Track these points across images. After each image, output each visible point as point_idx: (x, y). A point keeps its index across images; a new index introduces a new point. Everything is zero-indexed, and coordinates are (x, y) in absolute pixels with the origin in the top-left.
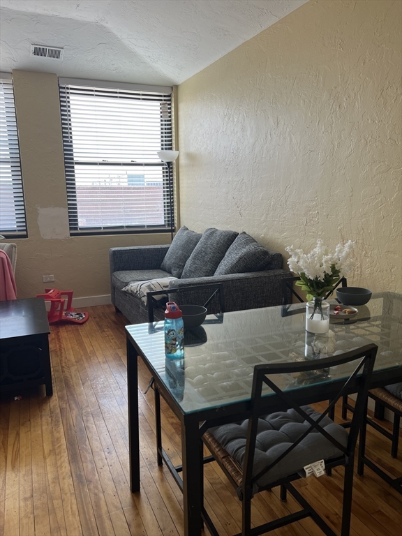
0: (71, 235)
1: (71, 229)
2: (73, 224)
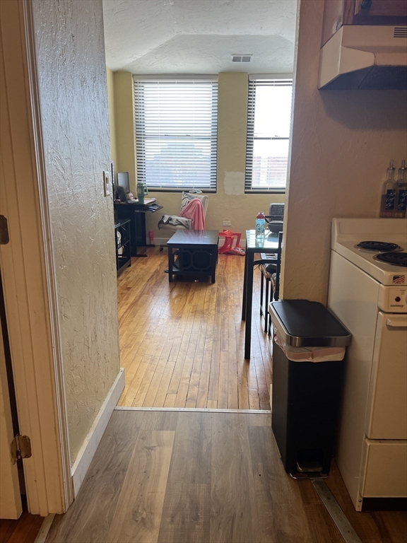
0: (246, 193)
1: (246, 188)
2: (248, 185)
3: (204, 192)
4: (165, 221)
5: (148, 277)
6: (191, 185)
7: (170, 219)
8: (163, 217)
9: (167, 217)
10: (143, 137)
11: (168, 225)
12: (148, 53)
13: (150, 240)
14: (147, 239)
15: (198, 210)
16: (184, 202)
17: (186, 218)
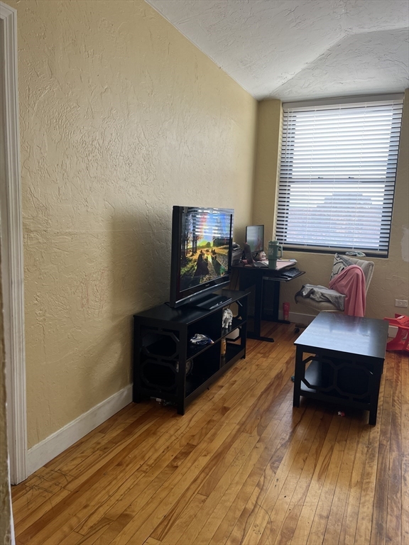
3: (368, 255)
4: (304, 294)
5: (263, 386)
6: (349, 244)
7: (312, 292)
8: (303, 287)
9: (308, 287)
10: (288, 180)
11: (308, 300)
12: (303, 70)
13: (284, 314)
14: (280, 312)
15: (356, 282)
16: (336, 268)
17: (338, 291)
